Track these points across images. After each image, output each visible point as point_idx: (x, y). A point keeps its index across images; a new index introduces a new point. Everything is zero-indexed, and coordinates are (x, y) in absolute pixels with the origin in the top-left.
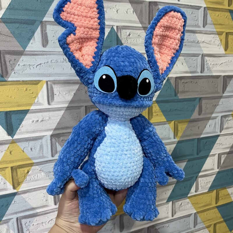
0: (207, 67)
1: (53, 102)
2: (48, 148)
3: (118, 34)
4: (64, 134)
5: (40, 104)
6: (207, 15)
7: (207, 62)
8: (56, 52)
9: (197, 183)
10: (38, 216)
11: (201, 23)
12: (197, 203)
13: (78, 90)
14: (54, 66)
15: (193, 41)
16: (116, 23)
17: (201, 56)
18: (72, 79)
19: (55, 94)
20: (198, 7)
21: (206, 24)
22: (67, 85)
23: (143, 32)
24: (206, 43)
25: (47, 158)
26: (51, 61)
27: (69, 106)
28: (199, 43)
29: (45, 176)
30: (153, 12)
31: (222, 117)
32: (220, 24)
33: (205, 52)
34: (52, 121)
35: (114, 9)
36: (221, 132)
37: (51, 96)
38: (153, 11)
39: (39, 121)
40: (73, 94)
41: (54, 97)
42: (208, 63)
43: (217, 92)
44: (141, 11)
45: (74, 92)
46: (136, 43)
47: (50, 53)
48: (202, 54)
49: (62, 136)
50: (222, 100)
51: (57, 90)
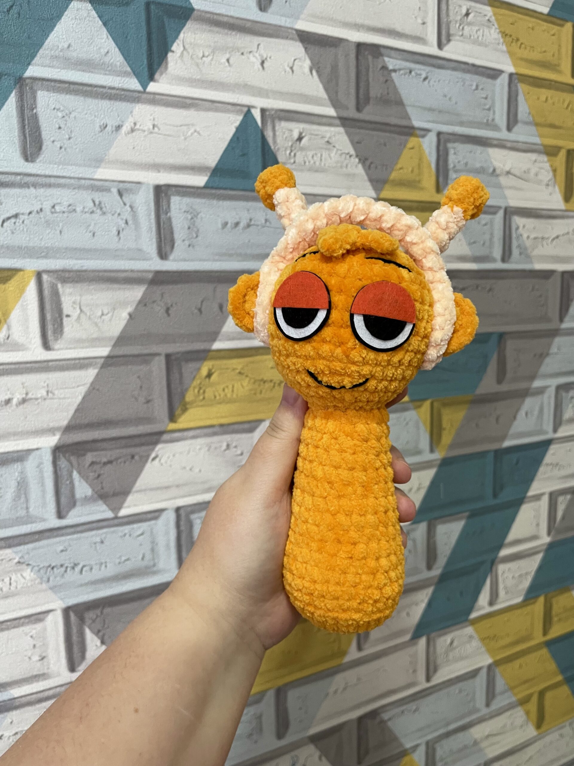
0: (519, 246)
1: (59, 342)
2: (44, 492)
3: (265, 133)
4: (99, 445)
5: (17, 347)
6: (517, 96)
7: (518, 232)
8: (70, 178)
9: (494, 580)
10: (16, 708)
11: (501, 119)
12: (495, 636)
13: (143, 303)
14: (61, 225)
15: (482, 168)
16: (258, 99)
17: (501, 213)
18: (123, 268)
19: (68, 316)
20: (492, 72)
21: (516, 122)
22: (103, 286)
23: (339, 133)
24: (515, 176)
25: (43, 523)
26: (53, 207)
27: (112, 354)
28: (498, 176)
29: (35, 580)
30: (367, 74)
31: (559, 388)
32: (552, 126)
33: (514, 203)
34: (55, 401)
35: (254, 56)
36: (555, 430)
37: (54, 320)
38: (368, 70)
39: (15, 401)
40: (124, 315)
41: (62, 323)
42: (521, 235)
43: (545, 319)
44: (335, 68)
45: (130, 309)
46: (320, 164)
47: (48, 180)
48: (506, 210)
49: (91, 450)
50: (558, 340)
51: (74, 303)
